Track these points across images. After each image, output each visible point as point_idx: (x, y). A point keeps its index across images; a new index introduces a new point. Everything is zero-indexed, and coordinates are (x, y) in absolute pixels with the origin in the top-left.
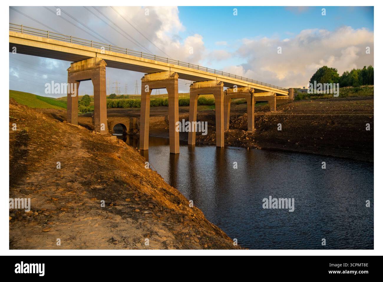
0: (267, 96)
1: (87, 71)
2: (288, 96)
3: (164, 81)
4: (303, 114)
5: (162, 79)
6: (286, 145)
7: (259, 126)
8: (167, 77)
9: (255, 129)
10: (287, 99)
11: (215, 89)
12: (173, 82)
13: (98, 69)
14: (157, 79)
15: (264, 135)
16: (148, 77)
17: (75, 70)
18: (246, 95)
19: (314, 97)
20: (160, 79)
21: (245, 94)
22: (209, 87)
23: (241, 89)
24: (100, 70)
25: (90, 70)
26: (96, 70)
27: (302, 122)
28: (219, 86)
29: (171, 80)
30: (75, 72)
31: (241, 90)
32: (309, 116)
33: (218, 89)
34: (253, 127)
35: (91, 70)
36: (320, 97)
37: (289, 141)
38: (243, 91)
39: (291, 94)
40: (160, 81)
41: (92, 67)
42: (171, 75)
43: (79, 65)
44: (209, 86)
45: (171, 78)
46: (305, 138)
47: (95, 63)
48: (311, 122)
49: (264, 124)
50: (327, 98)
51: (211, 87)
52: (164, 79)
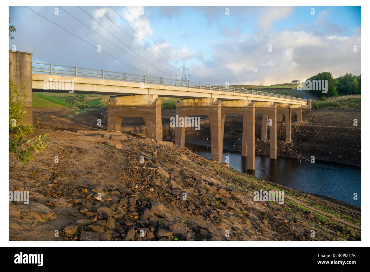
0: (294, 108)
1: (202, 108)
2: (307, 106)
3: (242, 108)
4: (331, 126)
5: (240, 106)
6: (329, 157)
7: (294, 137)
8: (245, 105)
9: (292, 140)
10: (306, 109)
11: (269, 110)
12: (252, 110)
13: (216, 109)
14: (234, 106)
15: (303, 146)
16: (225, 104)
17: (185, 106)
18: (285, 110)
19: (331, 107)
20: (237, 106)
21: (283, 109)
22: (263, 108)
23: (279, 104)
24: (218, 109)
25: (206, 108)
26: (213, 109)
27: (335, 135)
28: (273, 107)
29: (250, 108)
30: (186, 107)
31: (280, 106)
32: (338, 129)
33: (272, 110)
34: (291, 139)
35: (208, 108)
36: (336, 107)
37: (330, 153)
38: (282, 107)
39: (310, 104)
40: (237, 107)
41: (208, 106)
42: (249, 104)
43: (191, 102)
44: (263, 106)
45: (249, 106)
46: (345, 151)
47: (212, 103)
48: (344, 135)
49: (298, 135)
50: (344, 109)
51: (265, 108)
52: (242, 106)
